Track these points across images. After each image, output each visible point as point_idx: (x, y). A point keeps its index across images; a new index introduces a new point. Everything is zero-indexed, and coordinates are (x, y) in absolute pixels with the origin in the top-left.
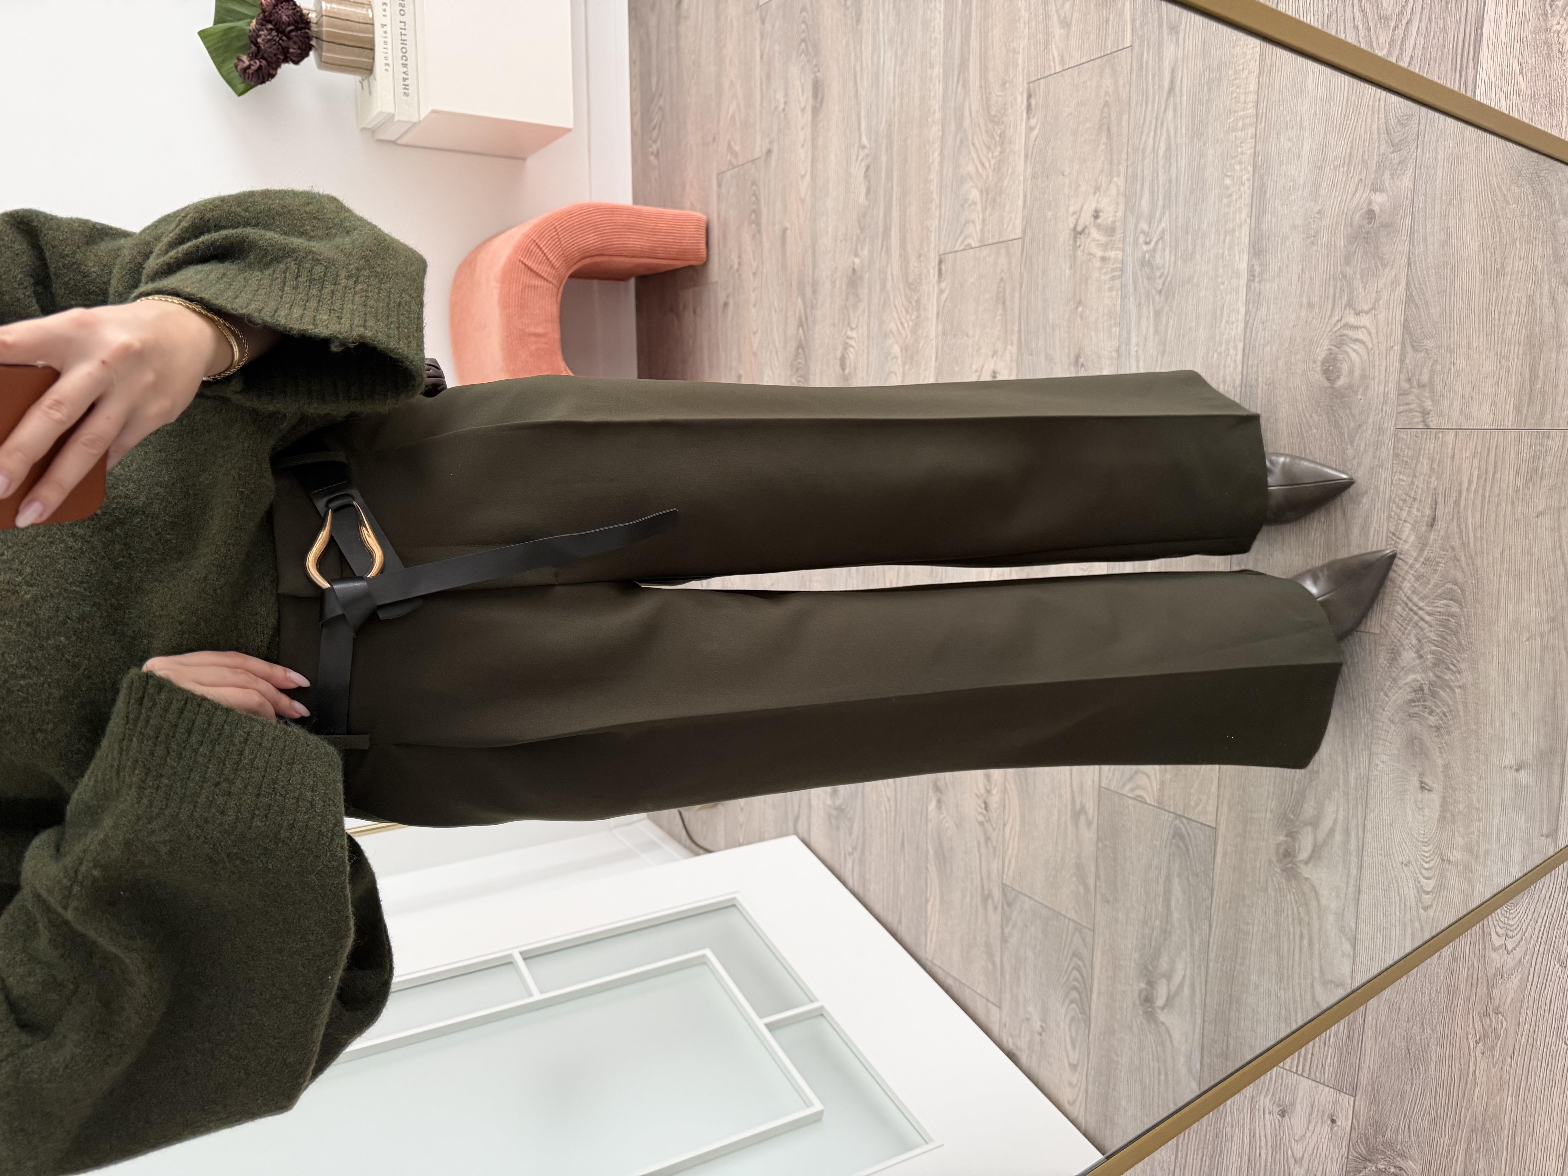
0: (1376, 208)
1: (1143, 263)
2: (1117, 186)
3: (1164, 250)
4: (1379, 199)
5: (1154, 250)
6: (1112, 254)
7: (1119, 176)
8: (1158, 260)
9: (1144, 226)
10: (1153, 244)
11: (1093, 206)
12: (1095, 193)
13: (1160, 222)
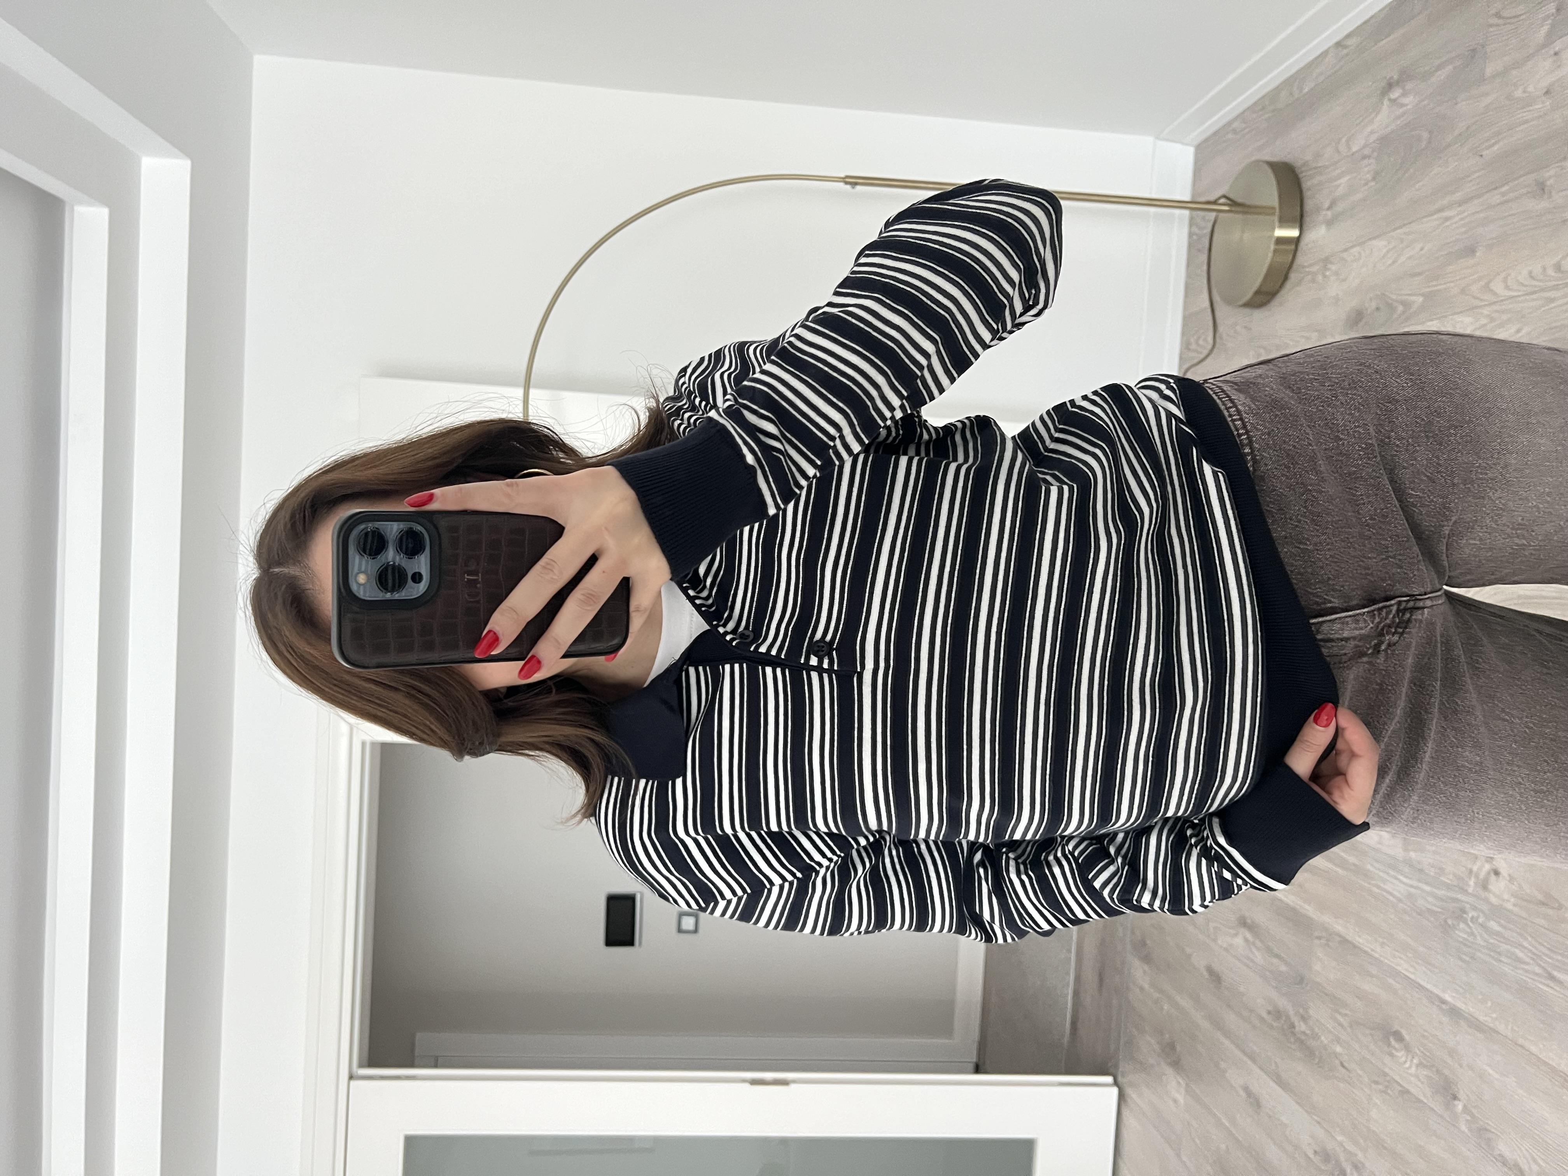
0: (1456, 1102)
1: (1463, 911)
2: (1508, 901)
3: (1467, 933)
4: (1459, 1106)
5: (1468, 925)
6: (1472, 883)
7: (1514, 905)
8: (1462, 925)
9: (1481, 920)
10: (1471, 924)
11: (1502, 871)
12: (1509, 875)
13: (1481, 936)
